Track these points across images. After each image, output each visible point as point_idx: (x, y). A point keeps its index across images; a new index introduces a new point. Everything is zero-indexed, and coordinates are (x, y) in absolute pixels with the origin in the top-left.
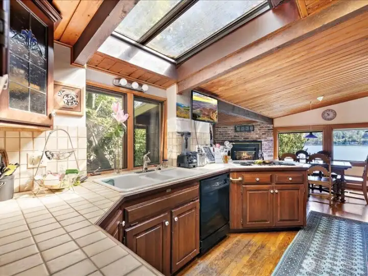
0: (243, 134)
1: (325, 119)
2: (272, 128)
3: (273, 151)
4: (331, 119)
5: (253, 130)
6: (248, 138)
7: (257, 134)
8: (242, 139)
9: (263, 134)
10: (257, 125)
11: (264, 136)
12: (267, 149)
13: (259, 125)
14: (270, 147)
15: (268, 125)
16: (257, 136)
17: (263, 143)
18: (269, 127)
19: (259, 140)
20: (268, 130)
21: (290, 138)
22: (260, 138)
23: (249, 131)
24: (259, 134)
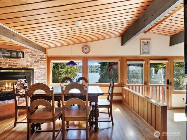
0: (8, 60)
1: (84, 52)
2: (45, 57)
3: (46, 78)
4: (87, 53)
5: (23, 57)
6: (16, 66)
7: (28, 61)
8: (7, 66)
9: (35, 62)
10: (28, 52)
11: (36, 64)
12: (40, 77)
13: (31, 53)
14: (44, 75)
15: (41, 54)
16: (28, 64)
17: (35, 71)
18: (42, 56)
19: (30, 68)
20: (41, 58)
21: (71, 70)
22: (31, 66)
23: (18, 57)
24: (30, 62)
